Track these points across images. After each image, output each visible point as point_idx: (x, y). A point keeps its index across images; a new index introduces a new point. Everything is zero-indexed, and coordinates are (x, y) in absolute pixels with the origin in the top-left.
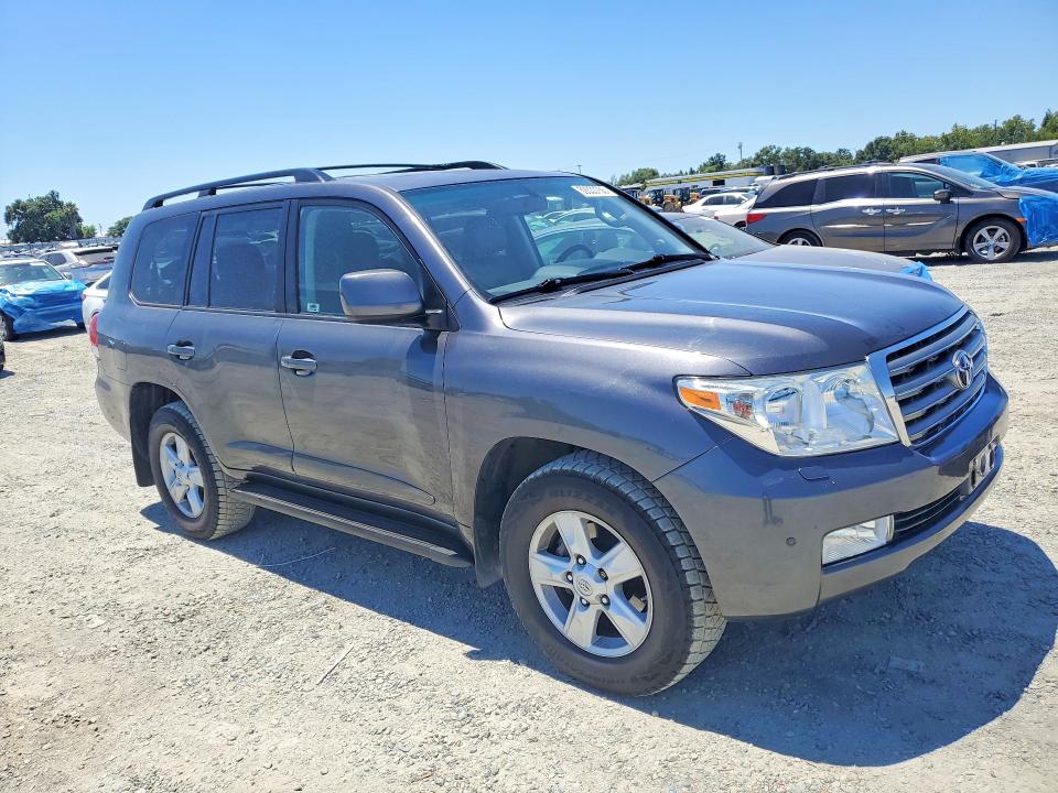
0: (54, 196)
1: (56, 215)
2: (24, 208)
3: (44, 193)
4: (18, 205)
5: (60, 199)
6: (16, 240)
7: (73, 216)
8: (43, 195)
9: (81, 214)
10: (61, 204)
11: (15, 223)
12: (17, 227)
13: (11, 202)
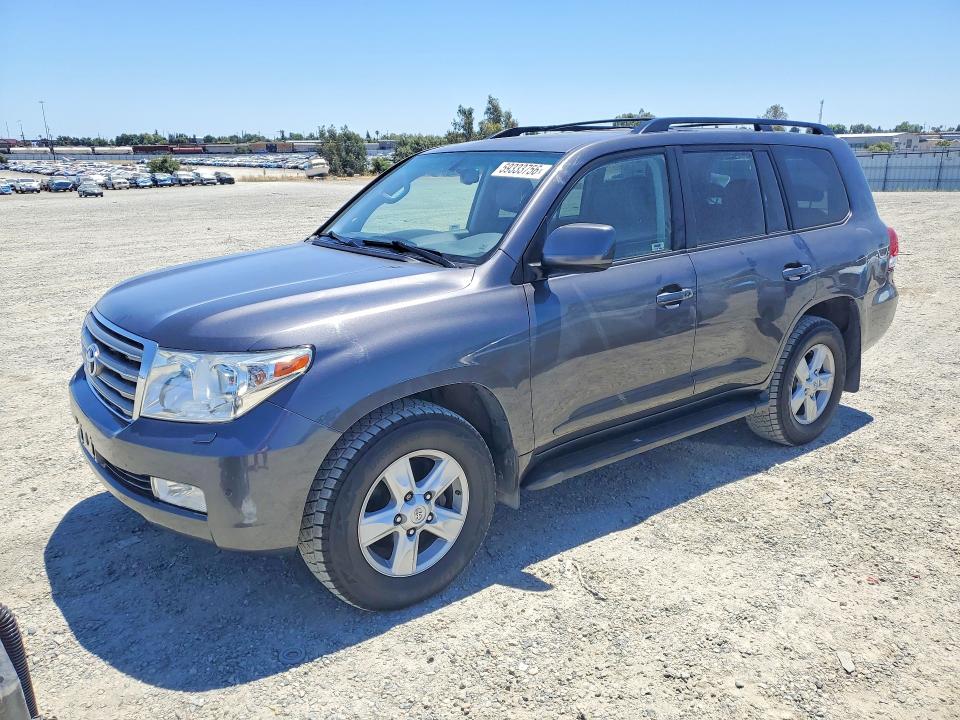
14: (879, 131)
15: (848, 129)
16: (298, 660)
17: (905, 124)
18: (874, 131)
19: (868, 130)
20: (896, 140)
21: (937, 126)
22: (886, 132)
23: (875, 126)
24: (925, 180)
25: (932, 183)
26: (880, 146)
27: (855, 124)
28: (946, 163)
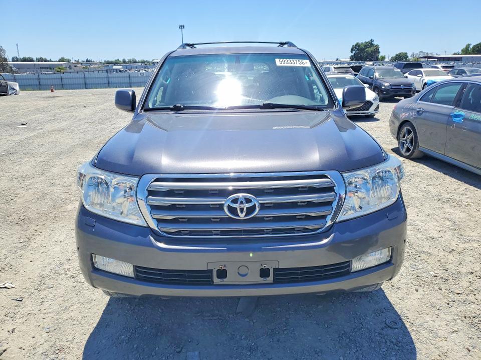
0: (372, 41)
1: (370, 50)
2: (359, 46)
3: (368, 40)
4: (357, 45)
5: (374, 43)
6: (352, 60)
7: (377, 51)
8: (367, 41)
9: (380, 50)
10: (373, 45)
11: (354, 52)
12: (355, 54)
13: (354, 44)
14: (51, 61)
15: (35, 59)
16: (398, 318)
17: (62, 58)
18: (48, 61)
19: (46, 61)
20: (64, 66)
21: (77, 60)
22: (54, 62)
23: (48, 59)
24: (103, 84)
25: (106, 85)
26: (59, 69)
27: (39, 57)
28: (110, 76)
